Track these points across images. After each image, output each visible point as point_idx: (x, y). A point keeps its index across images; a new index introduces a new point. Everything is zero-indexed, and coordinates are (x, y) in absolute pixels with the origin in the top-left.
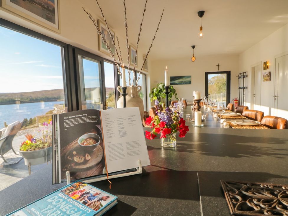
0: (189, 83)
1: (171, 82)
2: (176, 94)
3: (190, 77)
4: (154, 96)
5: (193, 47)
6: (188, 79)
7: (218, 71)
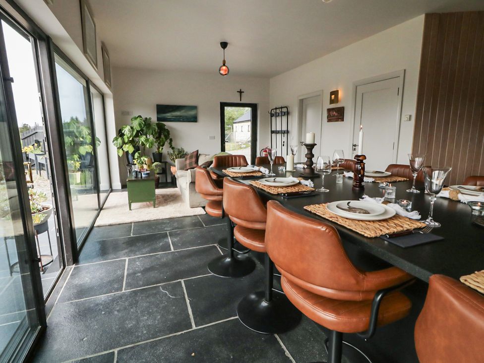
0: (194, 119)
1: (159, 116)
2: (171, 140)
3: (195, 108)
4: (126, 144)
5: (224, 45)
6: (192, 113)
7: (239, 101)
